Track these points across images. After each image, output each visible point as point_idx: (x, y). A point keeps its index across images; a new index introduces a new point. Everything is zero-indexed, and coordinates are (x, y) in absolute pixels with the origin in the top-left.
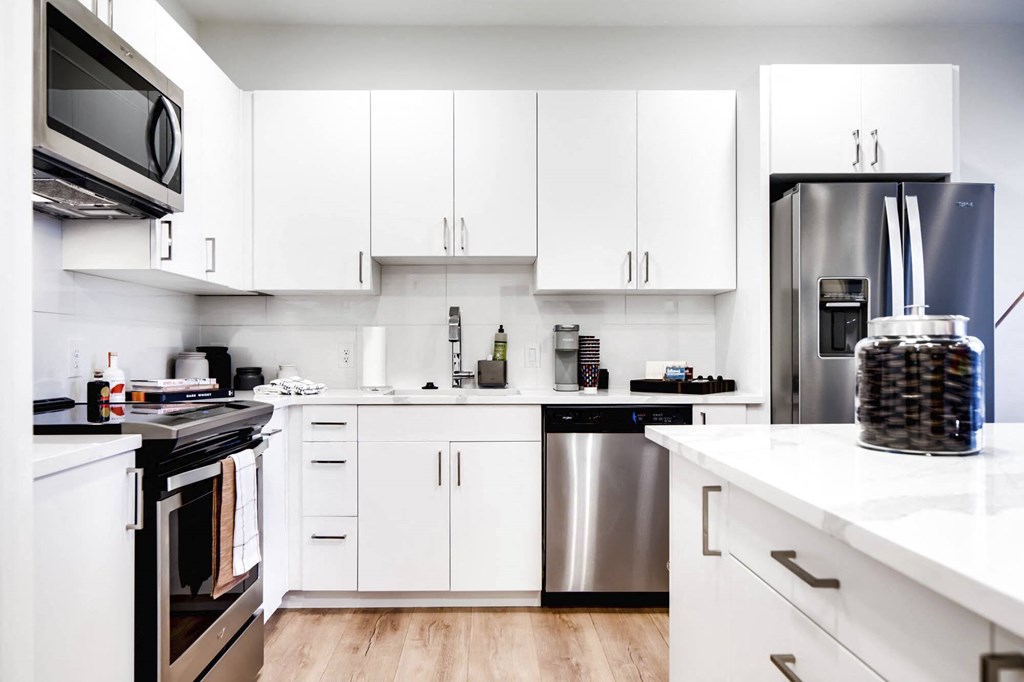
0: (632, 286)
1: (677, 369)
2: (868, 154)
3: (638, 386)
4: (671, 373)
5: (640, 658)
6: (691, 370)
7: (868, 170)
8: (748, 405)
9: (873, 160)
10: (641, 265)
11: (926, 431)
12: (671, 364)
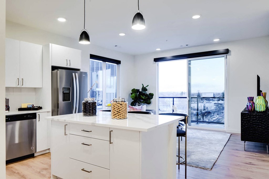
0: (19, 86)
1: (30, 105)
2: (69, 64)
3: (20, 109)
4: (29, 106)
5: (31, 167)
6: (33, 105)
7: (68, 67)
8: (47, 112)
9: (69, 65)
10: (21, 81)
11: (91, 113)
12: (29, 104)
